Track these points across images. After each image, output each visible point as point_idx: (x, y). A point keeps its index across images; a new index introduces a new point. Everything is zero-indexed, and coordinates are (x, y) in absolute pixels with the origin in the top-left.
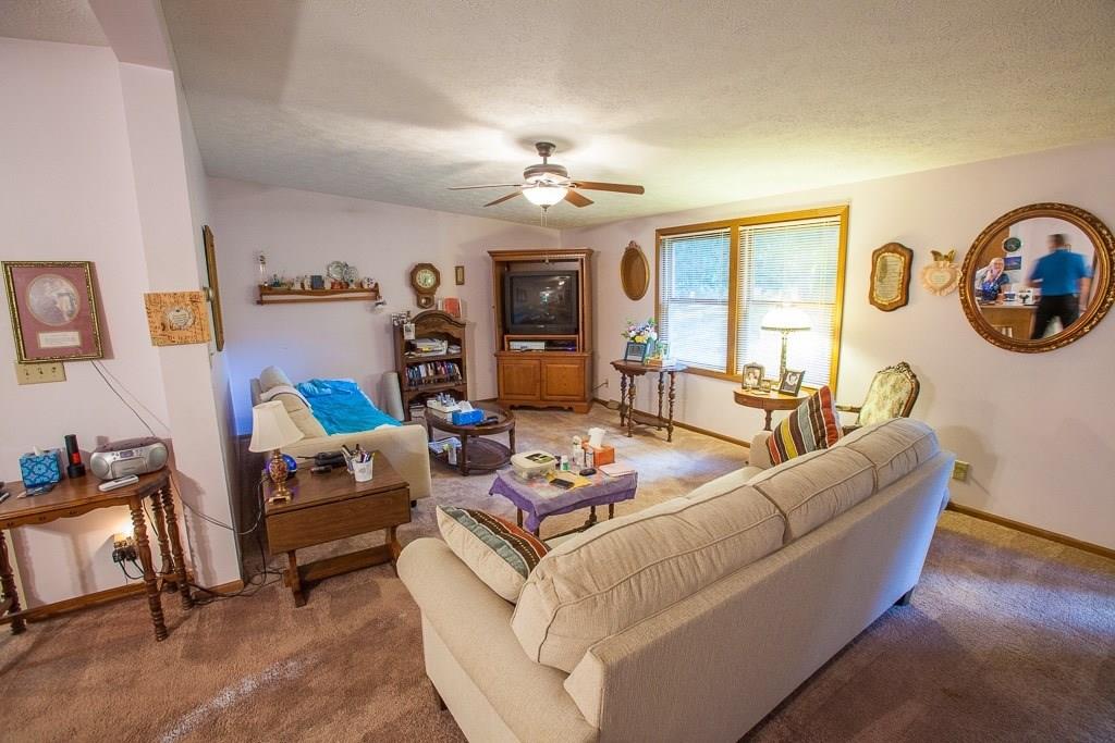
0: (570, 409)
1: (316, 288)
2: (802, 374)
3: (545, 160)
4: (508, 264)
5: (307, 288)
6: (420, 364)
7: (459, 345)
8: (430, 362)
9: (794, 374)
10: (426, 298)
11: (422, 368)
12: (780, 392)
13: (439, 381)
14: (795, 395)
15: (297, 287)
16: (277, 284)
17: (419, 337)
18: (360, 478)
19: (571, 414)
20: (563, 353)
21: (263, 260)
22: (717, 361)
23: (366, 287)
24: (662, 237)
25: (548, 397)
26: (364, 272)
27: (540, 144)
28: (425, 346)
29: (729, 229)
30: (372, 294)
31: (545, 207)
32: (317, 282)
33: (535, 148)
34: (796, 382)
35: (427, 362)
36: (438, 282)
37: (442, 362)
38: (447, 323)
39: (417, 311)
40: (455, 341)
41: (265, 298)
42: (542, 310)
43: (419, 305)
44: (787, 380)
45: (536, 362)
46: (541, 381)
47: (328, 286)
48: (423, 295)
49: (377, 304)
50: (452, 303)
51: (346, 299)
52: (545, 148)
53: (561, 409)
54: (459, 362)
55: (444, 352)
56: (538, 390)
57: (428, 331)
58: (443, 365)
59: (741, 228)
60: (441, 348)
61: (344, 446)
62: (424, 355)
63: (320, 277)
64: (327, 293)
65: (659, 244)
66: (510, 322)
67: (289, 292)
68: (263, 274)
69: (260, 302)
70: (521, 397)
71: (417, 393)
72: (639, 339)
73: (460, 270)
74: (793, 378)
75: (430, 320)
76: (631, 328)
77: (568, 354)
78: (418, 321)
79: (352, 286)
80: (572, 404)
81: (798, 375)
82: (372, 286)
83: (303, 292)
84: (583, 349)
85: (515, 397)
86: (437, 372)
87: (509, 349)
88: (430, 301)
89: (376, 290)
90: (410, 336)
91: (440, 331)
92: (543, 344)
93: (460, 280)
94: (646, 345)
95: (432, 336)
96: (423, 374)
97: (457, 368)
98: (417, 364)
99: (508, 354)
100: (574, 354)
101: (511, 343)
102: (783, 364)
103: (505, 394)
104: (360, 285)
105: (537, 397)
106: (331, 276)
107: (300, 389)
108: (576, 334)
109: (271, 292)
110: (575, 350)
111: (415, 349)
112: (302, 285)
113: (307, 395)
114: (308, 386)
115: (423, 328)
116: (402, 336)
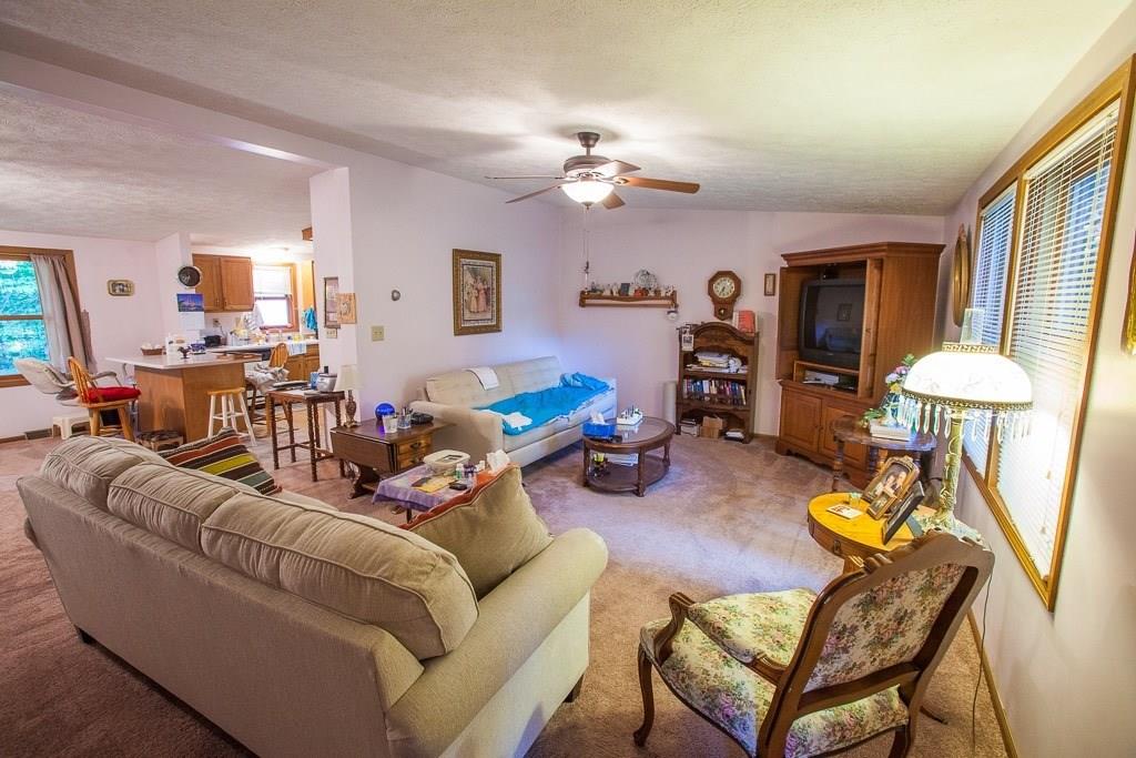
1: (624, 296)
3: (588, 152)
5: (615, 294)
6: (706, 379)
7: (752, 366)
8: (715, 379)
10: (725, 310)
11: (705, 383)
13: (722, 401)
15: (607, 293)
16: (594, 290)
17: (697, 349)
23: (663, 294)
25: (826, 452)
26: (667, 281)
28: (707, 360)
30: (669, 302)
31: (588, 205)
32: (626, 286)
35: (711, 377)
36: (737, 293)
37: (728, 380)
38: (732, 339)
40: (747, 361)
41: (587, 301)
43: (717, 314)
45: (818, 401)
46: (820, 427)
47: (631, 293)
48: (724, 307)
49: (669, 312)
50: (748, 316)
51: (645, 306)
52: (588, 138)
54: (747, 384)
55: (733, 370)
56: (815, 440)
57: (713, 344)
58: (728, 385)
60: (730, 365)
62: (705, 370)
64: (634, 299)
67: (600, 297)
68: (585, 283)
69: (582, 304)
70: (799, 442)
71: (690, 408)
73: (771, 277)
75: (713, 333)
78: (700, 331)
79: (652, 294)
82: (669, 294)
83: (612, 298)
85: (795, 440)
86: (719, 391)
87: (799, 379)
88: (728, 313)
89: (673, 297)
90: (689, 348)
91: (723, 345)
92: (837, 378)
93: (770, 289)
95: (720, 351)
96: (706, 391)
97: (743, 391)
98: (701, 379)
99: (795, 384)
100: (850, 396)
103: (786, 434)
104: (657, 292)
105: (815, 447)
106: (636, 283)
107: (563, 378)
108: (858, 369)
109: (589, 297)
110: (855, 392)
111: (695, 361)
112: (612, 293)
113: (566, 384)
114: (568, 378)
115: (704, 340)
116: (681, 347)
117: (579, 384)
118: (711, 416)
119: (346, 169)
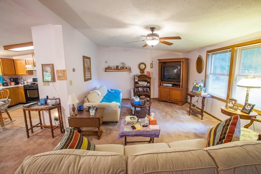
0: (177, 104)
1: (117, 69)
2: (253, 106)
3: (153, 32)
4: (165, 63)
5: (115, 68)
6: (140, 87)
7: (150, 83)
8: (142, 87)
9: (250, 105)
10: (143, 71)
11: (140, 88)
12: (242, 111)
13: (144, 92)
14: (248, 114)
15: (113, 68)
16: (109, 67)
17: (139, 81)
18: (91, 114)
19: (177, 105)
20: (176, 88)
21: (106, 62)
22: (223, 96)
23: (128, 68)
24: (208, 53)
25: (172, 100)
26: (128, 65)
27: (151, 28)
28: (141, 83)
29: (231, 49)
30: (129, 70)
31: (152, 46)
32: (117, 67)
33: (150, 29)
34: (250, 109)
35: (141, 87)
36: (145, 67)
37: (145, 87)
38: (146, 78)
39: (139, 74)
40: (149, 82)
41: (107, 70)
42: (174, 76)
43: (141, 73)
44: (246, 107)
45: (169, 90)
46: (170, 95)
47: (119, 68)
48: (142, 71)
49: (130, 72)
50: (149, 73)
51: (123, 71)
52: (152, 29)
53: (174, 103)
54: (149, 87)
55: (146, 85)
56: (169, 97)
57: (141, 79)
58: (145, 88)
59: (236, 48)
60: (145, 84)
61: (92, 106)
62: (140, 85)
63: (118, 66)
64: (119, 69)
65: (207, 56)
66: (163, 78)
67: (111, 69)
68: (107, 65)
69: (106, 71)
70: (164, 99)
71: (138, 94)
72: (197, 86)
73: (152, 64)
74: (249, 107)
75: (142, 77)
76: (196, 82)
77: (177, 88)
78: (139, 77)
79: (125, 68)
80: (178, 103)
81: (251, 106)
82: (129, 68)
83: (114, 69)
84: (182, 87)
85: (163, 98)
86: (143, 90)
87: (162, 85)
88: (143, 72)
89: (130, 69)
90: (137, 80)
91: (144, 79)
92: (171, 85)
93: (152, 67)
94: (199, 88)
95: (143, 81)
96: (140, 90)
97: (149, 89)
98: (139, 87)
99: (162, 87)
100: (179, 88)
101: (163, 84)
102: (247, 100)
103: (160, 97)
104: (126, 68)
105: (168, 99)
106: (120, 66)
107: (108, 91)
108: (180, 83)
109: (108, 69)
110: (180, 87)
111: (138, 83)
112: (114, 68)
113: (109, 92)
114: (110, 90)
115: (140, 78)
116: (135, 80)
117: (114, 92)
118: (142, 95)
119: (61, 26)
